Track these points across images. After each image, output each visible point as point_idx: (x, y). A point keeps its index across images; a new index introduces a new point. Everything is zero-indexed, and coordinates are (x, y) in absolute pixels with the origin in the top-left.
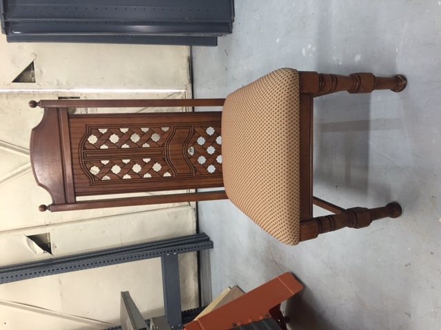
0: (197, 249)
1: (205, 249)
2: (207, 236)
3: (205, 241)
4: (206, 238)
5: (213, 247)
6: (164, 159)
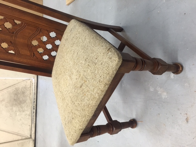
6: (11, 42)
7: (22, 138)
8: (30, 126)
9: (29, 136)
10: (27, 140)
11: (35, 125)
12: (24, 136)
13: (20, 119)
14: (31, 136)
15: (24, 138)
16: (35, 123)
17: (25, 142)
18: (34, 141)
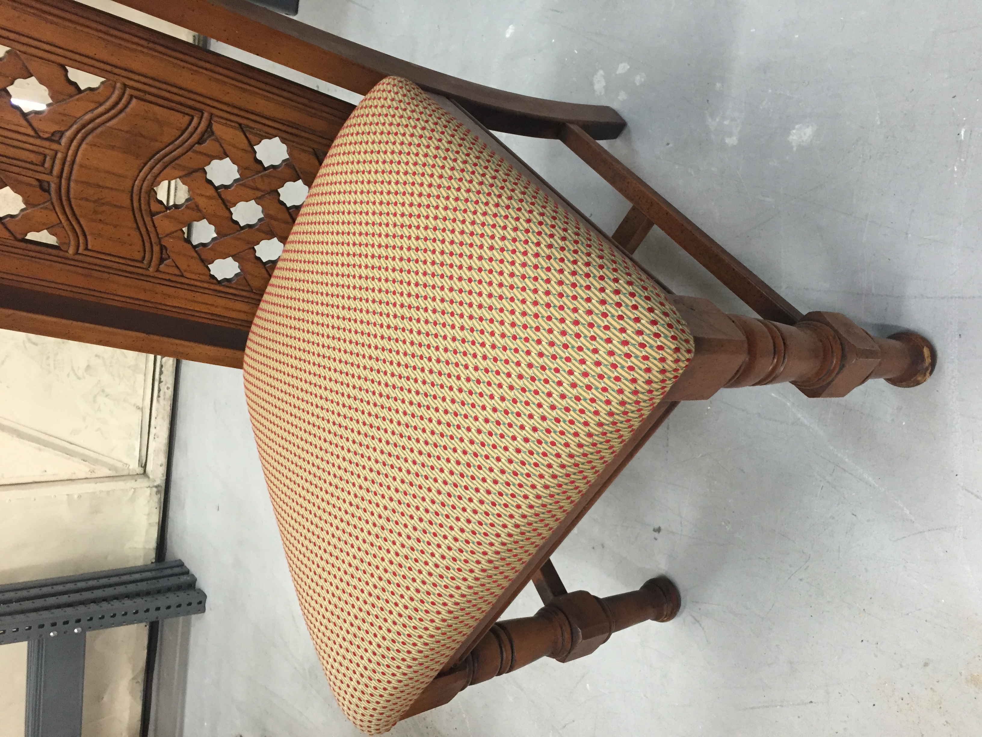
0: (153, 615)
1: (177, 615)
2: (187, 572)
3: (179, 588)
4: (184, 579)
5: (203, 610)
6: (44, 187)
7: (93, 471)
8: (142, 409)
9: (134, 466)
10: (120, 485)
11: (168, 409)
12: (104, 464)
13: (88, 366)
14: (145, 467)
15: (106, 472)
16: (170, 392)
17: (108, 492)
18: (158, 492)
